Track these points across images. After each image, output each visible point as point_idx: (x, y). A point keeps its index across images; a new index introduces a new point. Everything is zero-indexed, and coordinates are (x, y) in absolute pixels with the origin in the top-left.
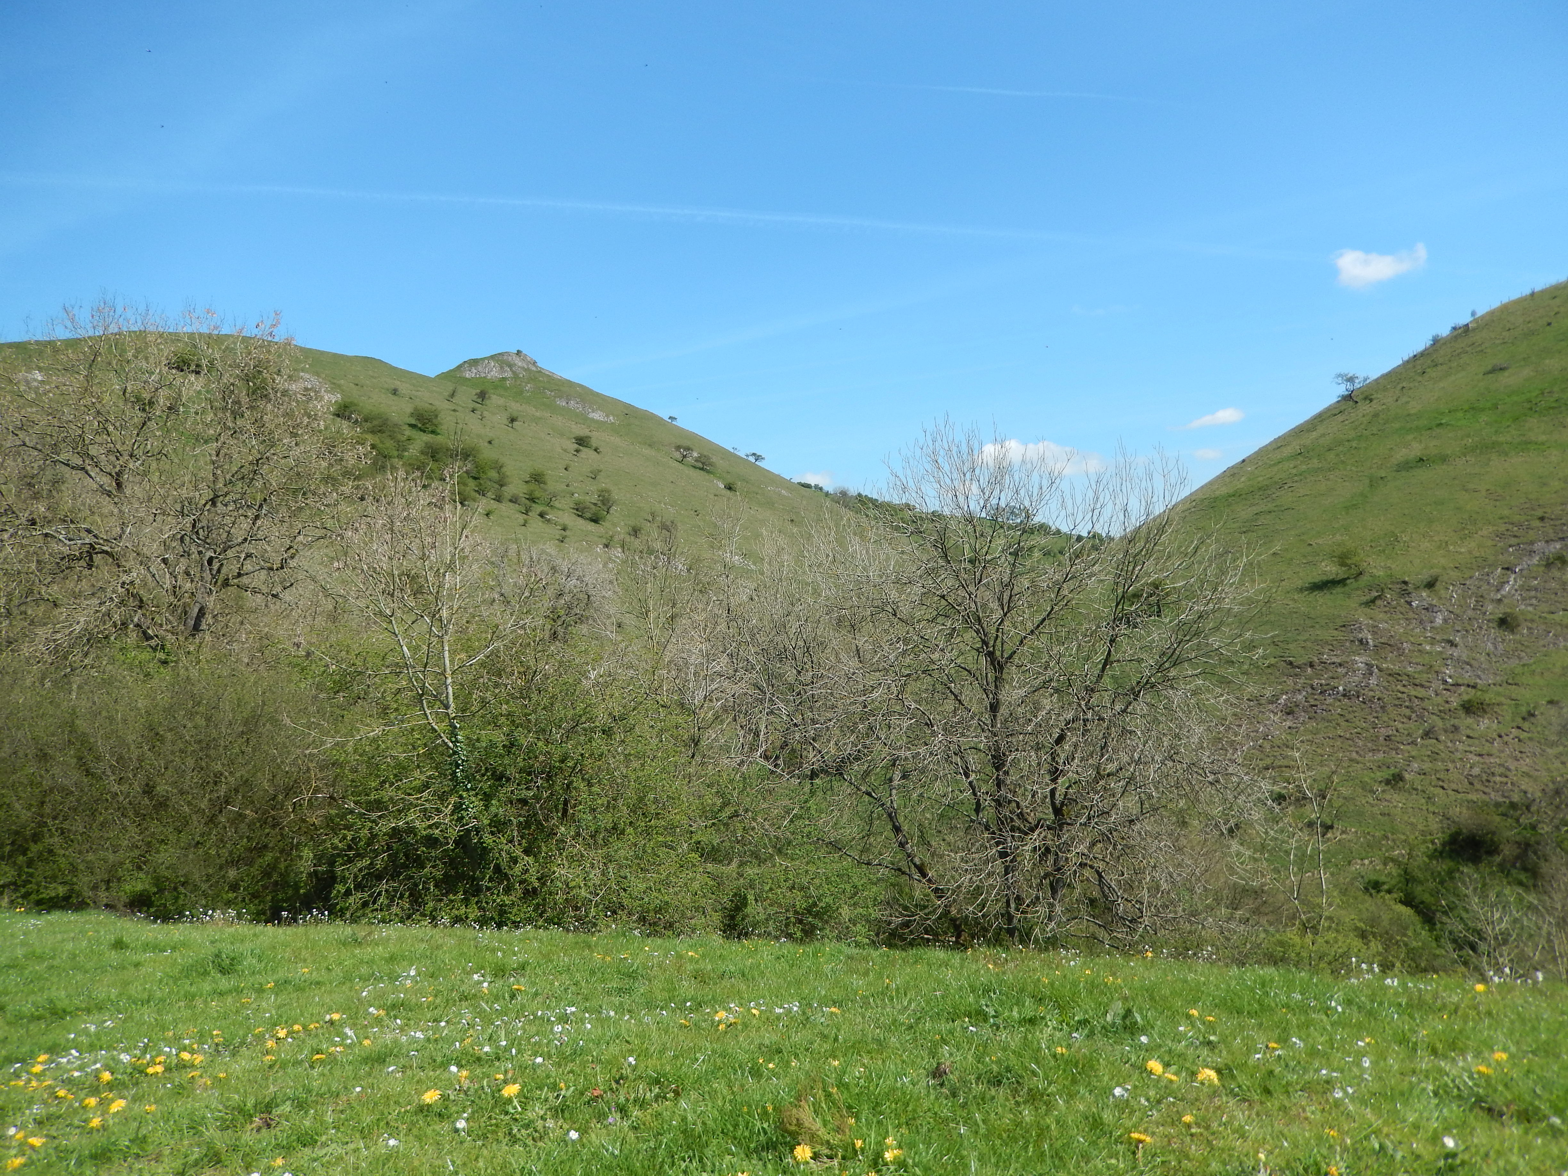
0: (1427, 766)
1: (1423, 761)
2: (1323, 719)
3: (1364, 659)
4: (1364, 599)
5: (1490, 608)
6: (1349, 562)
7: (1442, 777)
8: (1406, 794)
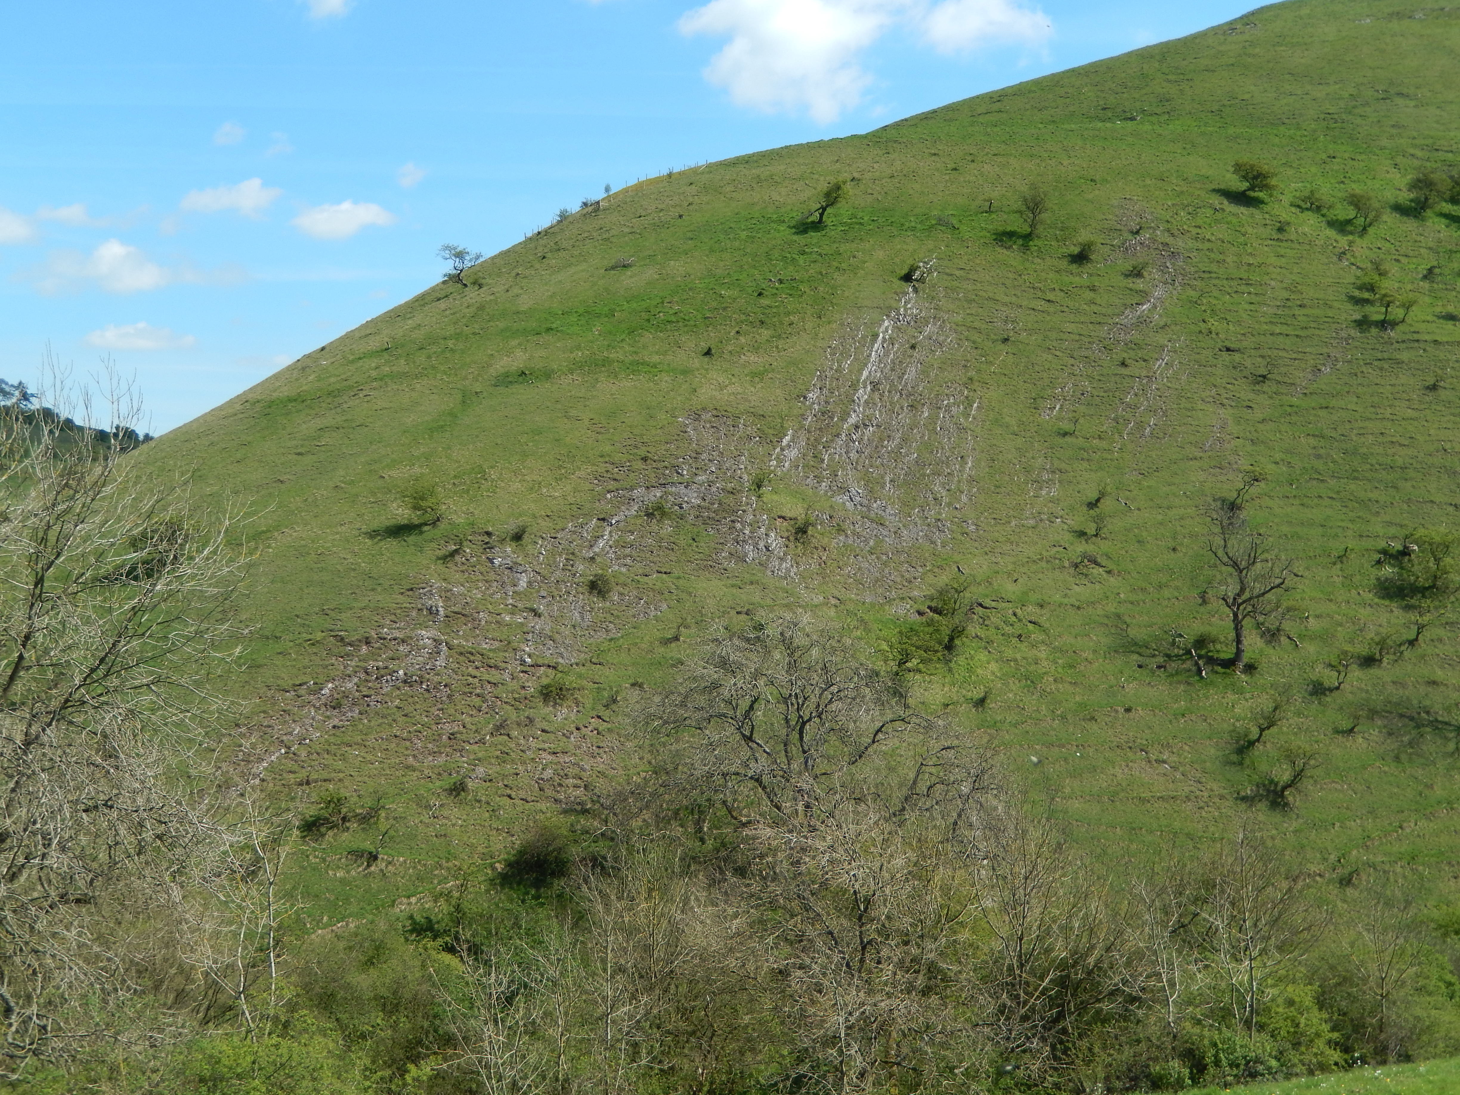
0: (493, 771)
1: (490, 764)
2: (377, 713)
3: (433, 633)
4: (440, 553)
5: (580, 567)
6: (423, 504)
7: (510, 783)
8: (468, 808)
